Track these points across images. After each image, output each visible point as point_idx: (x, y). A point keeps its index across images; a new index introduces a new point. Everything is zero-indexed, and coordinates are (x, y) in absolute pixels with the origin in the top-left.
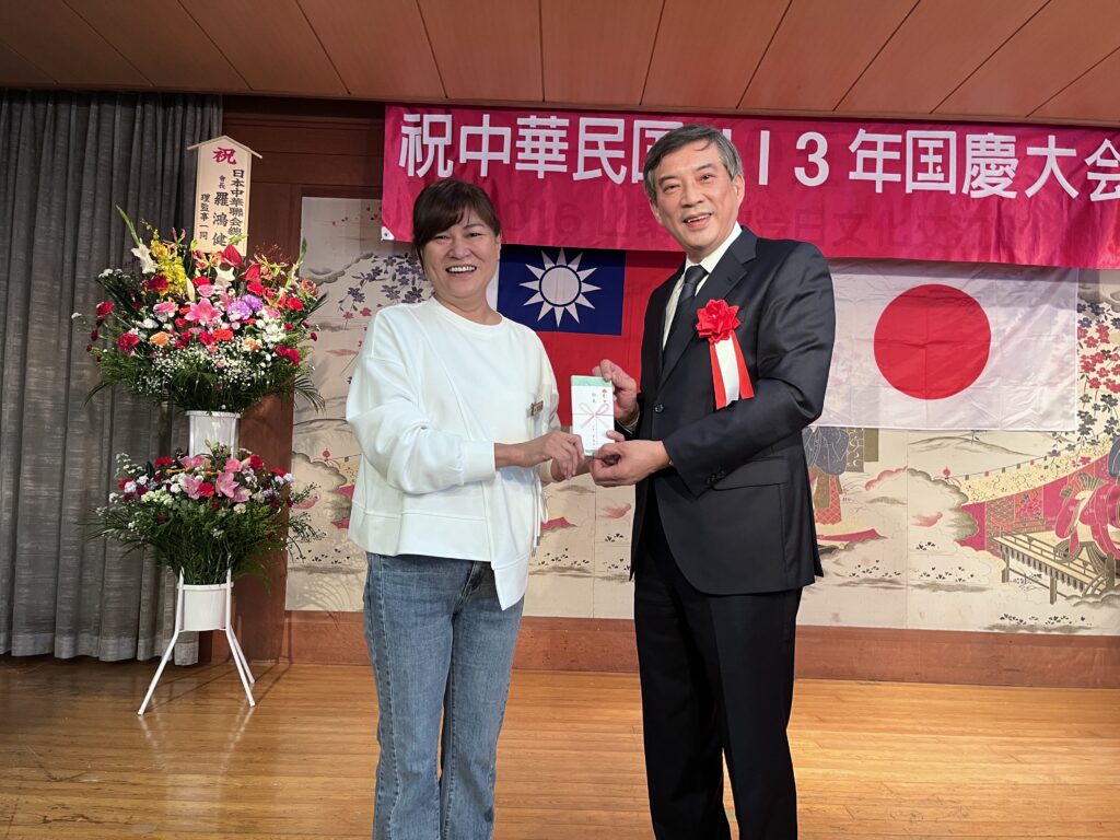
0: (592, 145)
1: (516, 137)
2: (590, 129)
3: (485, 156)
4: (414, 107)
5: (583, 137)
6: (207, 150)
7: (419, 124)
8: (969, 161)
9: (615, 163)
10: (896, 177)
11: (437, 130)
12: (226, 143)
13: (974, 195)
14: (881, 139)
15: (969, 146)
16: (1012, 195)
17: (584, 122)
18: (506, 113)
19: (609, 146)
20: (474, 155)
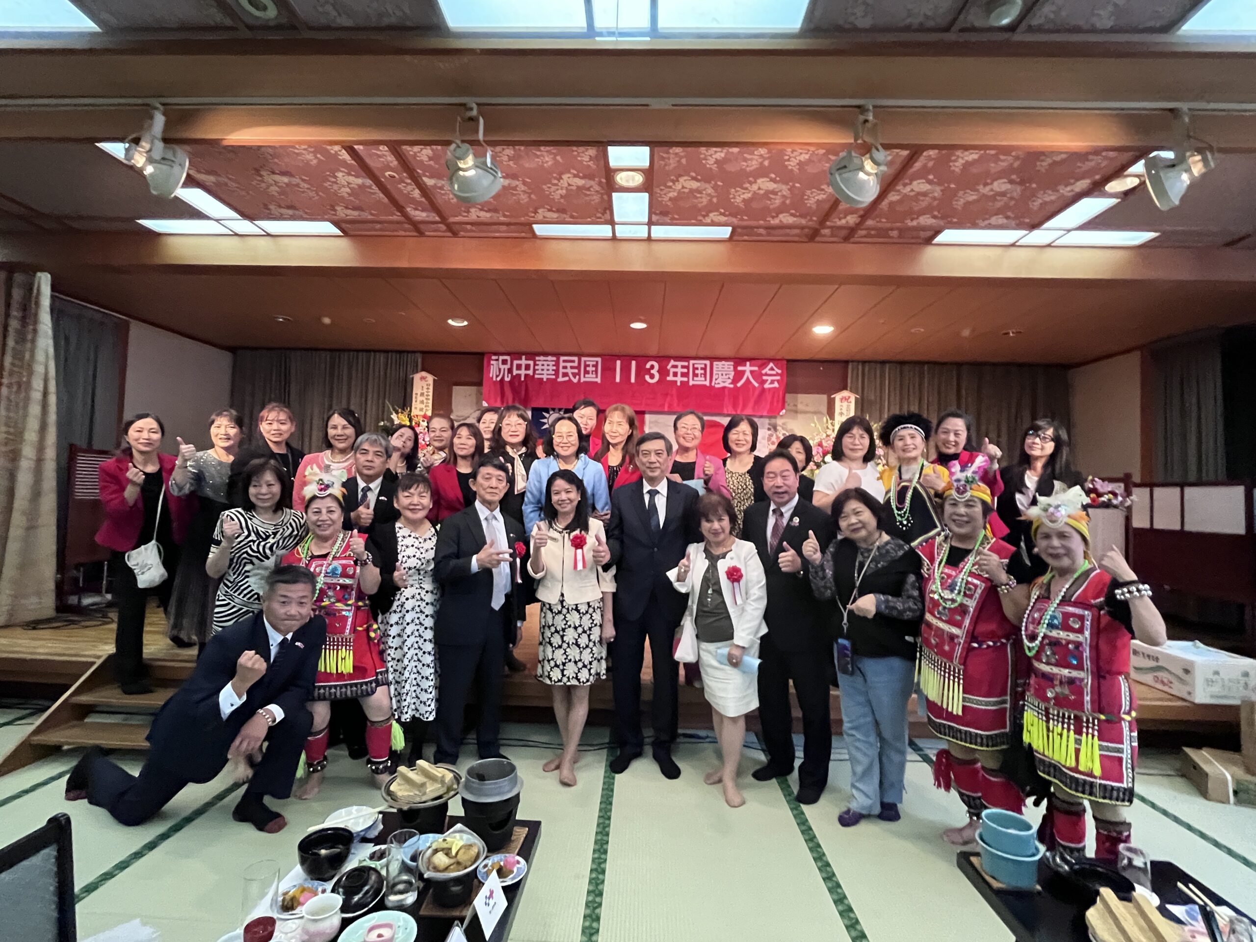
0: (565, 367)
1: (535, 365)
2: (564, 361)
3: (523, 372)
4: (495, 354)
5: (562, 364)
6: (417, 377)
7: (497, 360)
8: (715, 372)
9: (574, 375)
10: (685, 379)
11: (504, 362)
12: (424, 374)
13: (717, 386)
14: (680, 364)
15: (715, 366)
16: (732, 386)
17: (562, 358)
18: (531, 356)
19: (572, 367)
20: (519, 372)
